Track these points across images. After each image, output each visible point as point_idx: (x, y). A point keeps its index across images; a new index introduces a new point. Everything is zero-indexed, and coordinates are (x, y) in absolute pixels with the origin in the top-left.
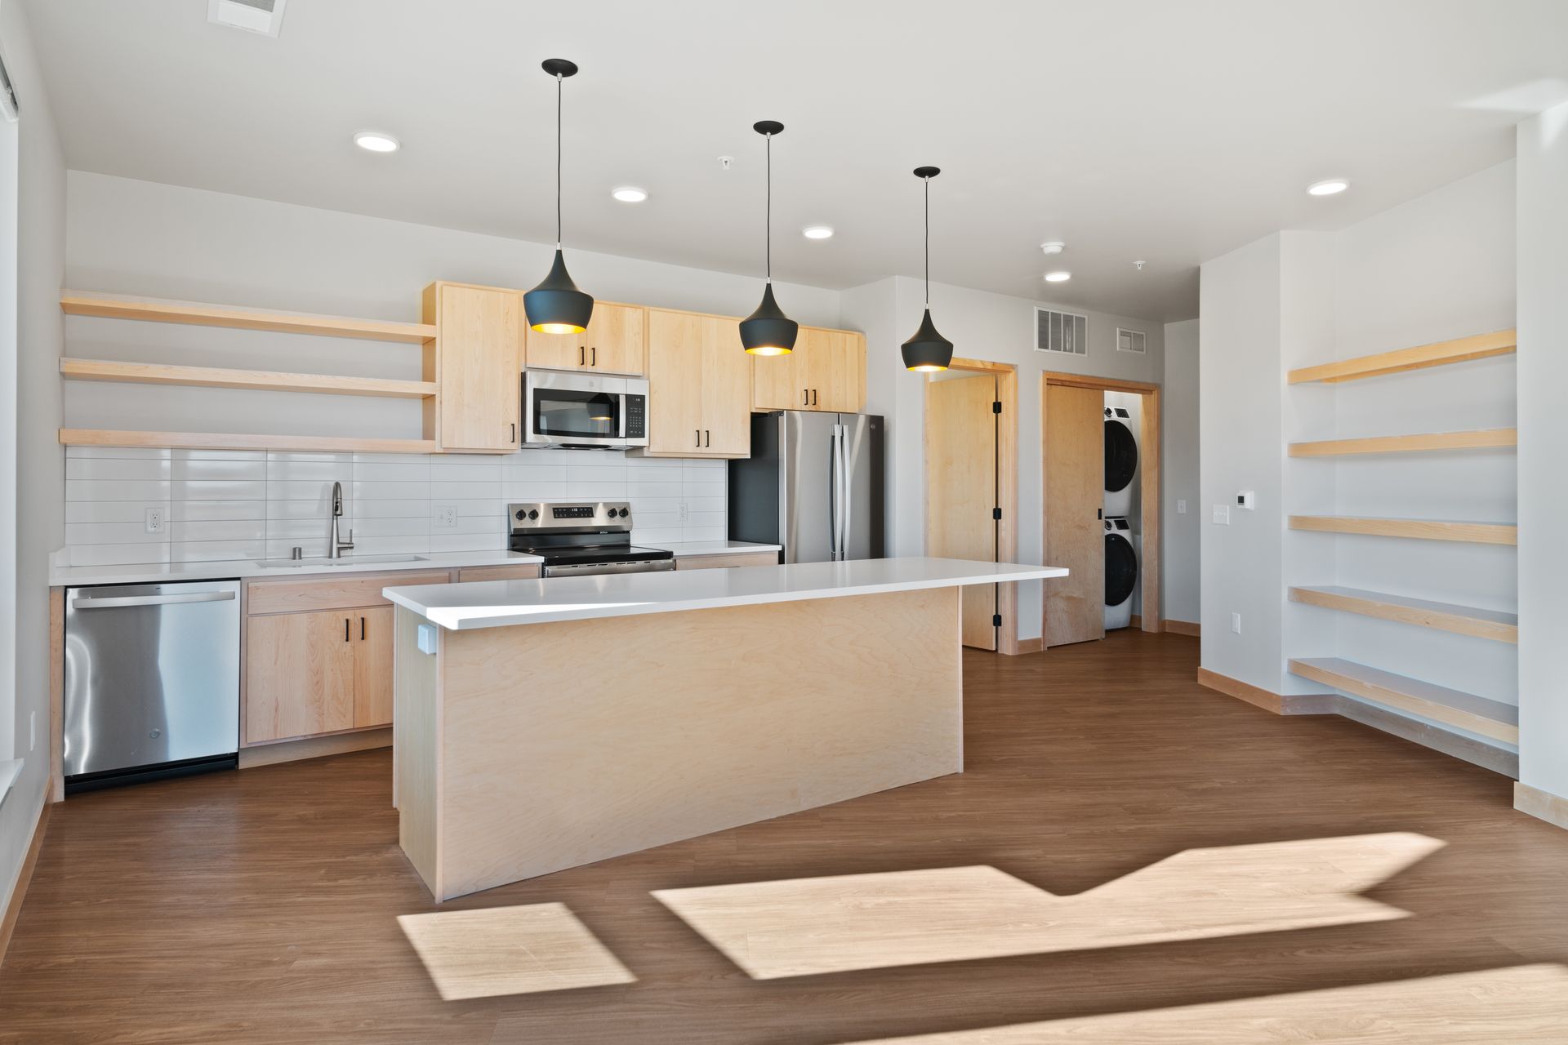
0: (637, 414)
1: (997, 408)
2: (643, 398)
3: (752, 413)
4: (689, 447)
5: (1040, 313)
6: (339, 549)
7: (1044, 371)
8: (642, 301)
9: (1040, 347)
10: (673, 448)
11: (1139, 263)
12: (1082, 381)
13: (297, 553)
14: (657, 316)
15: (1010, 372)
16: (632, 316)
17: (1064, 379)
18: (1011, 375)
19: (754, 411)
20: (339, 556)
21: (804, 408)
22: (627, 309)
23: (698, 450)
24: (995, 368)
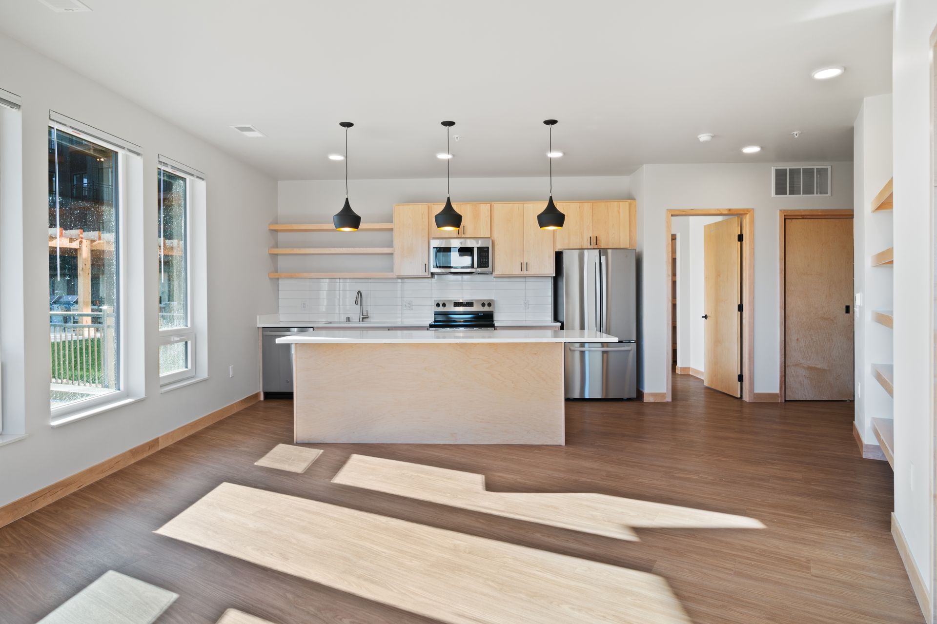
0: (485, 256)
1: (741, 238)
2: (488, 248)
3: (556, 252)
4: (517, 271)
5: (777, 171)
6: (363, 318)
7: (780, 210)
8: (491, 200)
9: (777, 193)
10: (507, 272)
11: (795, 133)
12: (823, 214)
13: (348, 319)
14: (498, 207)
15: (748, 214)
16: (484, 208)
17: (803, 214)
18: (748, 216)
19: (557, 250)
20: (363, 321)
21: (590, 247)
22: (481, 205)
23: (522, 273)
24: (731, 213)
